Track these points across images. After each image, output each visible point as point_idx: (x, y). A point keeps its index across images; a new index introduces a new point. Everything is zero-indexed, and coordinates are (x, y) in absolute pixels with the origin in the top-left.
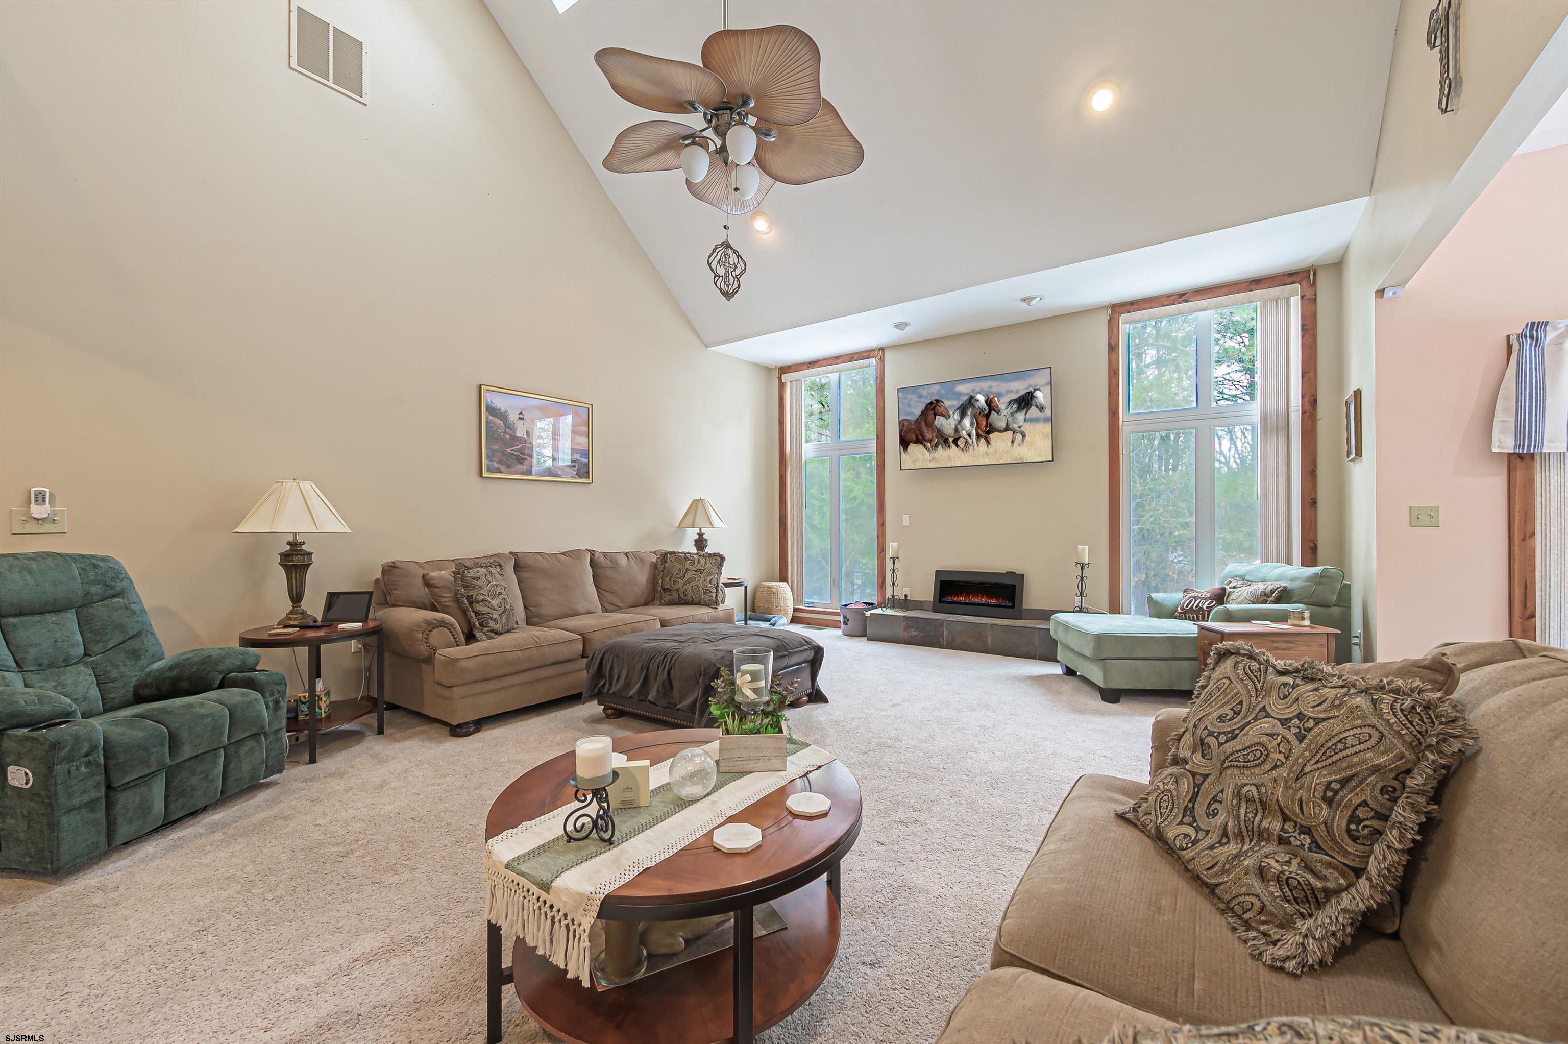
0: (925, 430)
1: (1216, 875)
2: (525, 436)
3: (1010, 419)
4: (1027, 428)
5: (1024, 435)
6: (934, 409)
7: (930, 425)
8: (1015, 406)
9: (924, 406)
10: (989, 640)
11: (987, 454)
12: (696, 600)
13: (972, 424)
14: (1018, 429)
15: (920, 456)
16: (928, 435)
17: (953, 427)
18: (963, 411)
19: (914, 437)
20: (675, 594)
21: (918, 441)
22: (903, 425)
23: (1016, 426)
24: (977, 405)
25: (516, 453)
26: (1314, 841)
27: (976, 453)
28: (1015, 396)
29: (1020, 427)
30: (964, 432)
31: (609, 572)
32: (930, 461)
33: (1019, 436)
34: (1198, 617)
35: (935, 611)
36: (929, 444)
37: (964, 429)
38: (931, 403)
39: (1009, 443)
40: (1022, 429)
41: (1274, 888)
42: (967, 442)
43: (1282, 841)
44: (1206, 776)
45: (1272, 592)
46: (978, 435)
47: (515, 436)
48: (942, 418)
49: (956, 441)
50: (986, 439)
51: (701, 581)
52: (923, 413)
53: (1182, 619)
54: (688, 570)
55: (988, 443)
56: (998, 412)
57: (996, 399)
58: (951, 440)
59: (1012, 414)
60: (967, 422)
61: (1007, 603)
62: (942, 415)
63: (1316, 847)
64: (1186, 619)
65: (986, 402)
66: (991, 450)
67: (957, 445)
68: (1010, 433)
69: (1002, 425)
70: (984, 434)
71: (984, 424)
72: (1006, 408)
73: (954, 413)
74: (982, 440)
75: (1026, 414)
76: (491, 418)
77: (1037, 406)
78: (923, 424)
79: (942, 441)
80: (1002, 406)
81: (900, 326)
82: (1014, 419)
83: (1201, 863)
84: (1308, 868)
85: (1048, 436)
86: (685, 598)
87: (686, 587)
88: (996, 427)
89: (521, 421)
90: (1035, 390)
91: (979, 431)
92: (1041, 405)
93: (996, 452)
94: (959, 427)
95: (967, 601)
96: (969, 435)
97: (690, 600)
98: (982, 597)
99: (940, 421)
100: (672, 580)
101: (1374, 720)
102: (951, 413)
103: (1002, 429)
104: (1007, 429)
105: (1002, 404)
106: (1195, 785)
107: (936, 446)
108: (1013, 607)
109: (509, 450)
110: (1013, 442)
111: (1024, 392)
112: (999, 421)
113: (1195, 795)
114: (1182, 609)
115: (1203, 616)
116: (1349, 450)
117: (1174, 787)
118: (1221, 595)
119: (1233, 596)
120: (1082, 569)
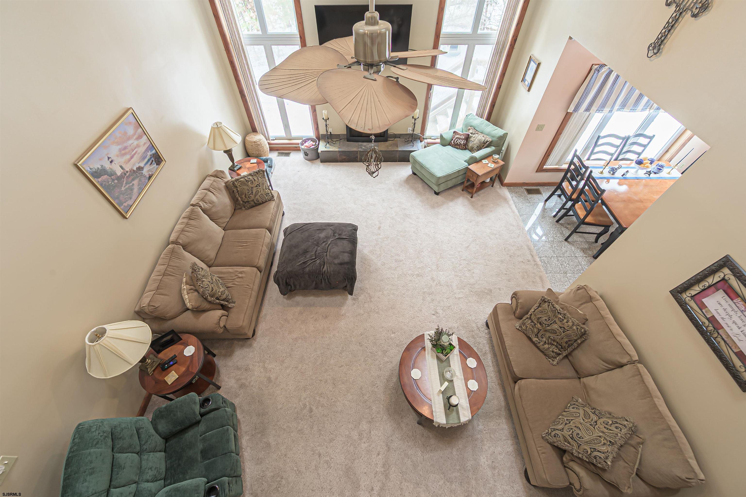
1: (544, 350)
2: (122, 171)
12: (264, 201)
20: (252, 203)
25: (127, 187)
26: (561, 347)
31: (214, 210)
34: (459, 147)
35: (348, 141)
41: (555, 354)
44: (541, 330)
45: (487, 142)
47: (118, 177)
51: (262, 191)
53: (453, 147)
54: (252, 188)
63: (562, 348)
76: (100, 180)
83: (541, 347)
84: (560, 350)
86: (258, 202)
87: (256, 197)
89: (113, 163)
97: (261, 202)
100: (247, 196)
106: (539, 331)
109: (123, 189)
113: (538, 333)
114: (454, 143)
115: (461, 148)
116: (523, 80)
117: (532, 328)
118: (467, 138)
119: (472, 139)
120: (415, 120)
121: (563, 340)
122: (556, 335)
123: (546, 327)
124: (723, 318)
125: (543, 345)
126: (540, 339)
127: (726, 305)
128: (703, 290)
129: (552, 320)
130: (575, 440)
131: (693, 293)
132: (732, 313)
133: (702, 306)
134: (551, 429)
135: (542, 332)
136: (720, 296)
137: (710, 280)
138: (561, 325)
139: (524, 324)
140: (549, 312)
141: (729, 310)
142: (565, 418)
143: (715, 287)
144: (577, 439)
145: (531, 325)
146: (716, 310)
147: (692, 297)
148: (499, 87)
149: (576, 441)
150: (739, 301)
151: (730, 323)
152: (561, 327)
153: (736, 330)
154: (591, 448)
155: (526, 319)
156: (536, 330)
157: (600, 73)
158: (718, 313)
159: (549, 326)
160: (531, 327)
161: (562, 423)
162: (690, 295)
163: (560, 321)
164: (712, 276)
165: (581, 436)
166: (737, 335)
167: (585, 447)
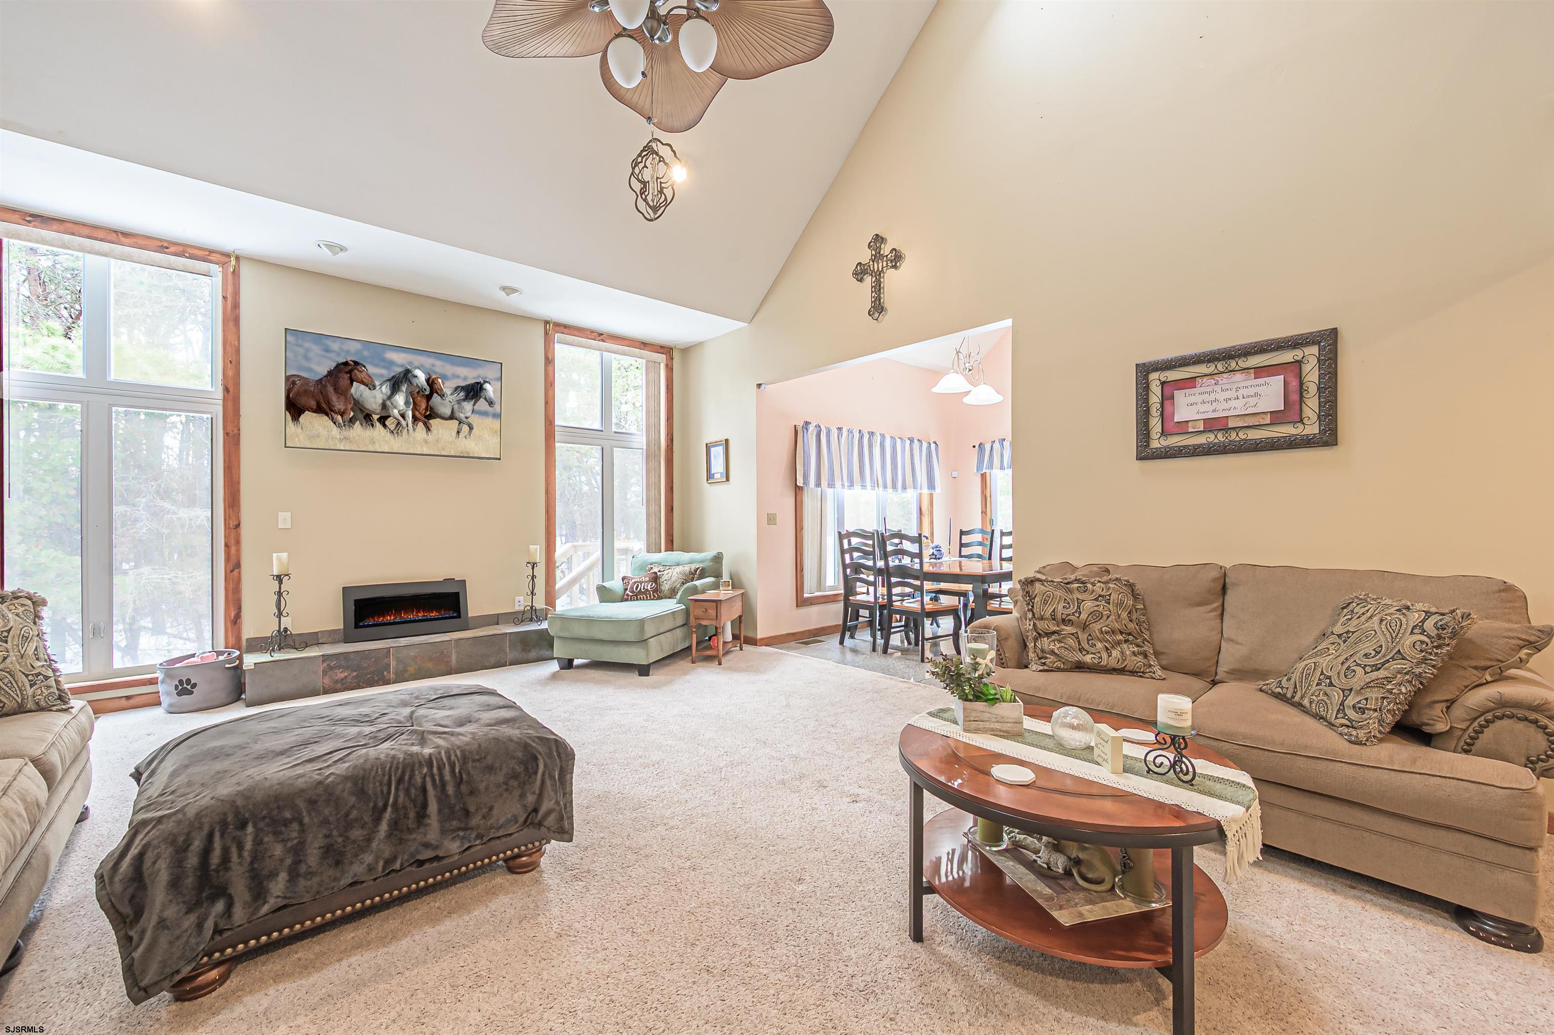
0: (334, 398)
1: (1122, 663)
3: (456, 407)
4: (474, 420)
5: (471, 428)
6: (350, 372)
7: (343, 393)
8: (462, 394)
9: (334, 365)
10: (454, 658)
11: (426, 442)
13: (407, 403)
14: (465, 420)
15: (324, 432)
16: (339, 405)
17: (381, 401)
18: (395, 384)
19: (313, 403)
21: (319, 410)
22: (294, 383)
23: (462, 416)
24: (415, 381)
27: (411, 439)
28: (463, 384)
29: (467, 418)
30: (396, 412)
32: (341, 440)
33: (465, 428)
34: (647, 597)
35: (347, 640)
36: (339, 417)
37: (395, 408)
38: (346, 364)
39: (454, 433)
40: (469, 420)
42: (399, 423)
43: (1126, 641)
45: (696, 571)
46: (415, 419)
48: (362, 387)
49: (383, 420)
50: (425, 424)
52: (330, 373)
53: (635, 600)
55: (428, 429)
56: (442, 396)
57: (440, 380)
58: (376, 417)
59: (459, 402)
60: (400, 399)
61: (451, 614)
62: (362, 383)
63: (1135, 638)
64: (637, 600)
65: (428, 381)
66: (430, 437)
67: (385, 426)
68: (456, 423)
69: (447, 412)
70: (423, 418)
71: (423, 406)
72: (452, 394)
73: (381, 385)
74: (421, 424)
75: (474, 405)
77: (485, 399)
78: (330, 389)
79: (361, 417)
80: (447, 391)
81: (334, 248)
82: (461, 409)
83: (1113, 663)
85: (496, 432)
88: (439, 412)
90: (485, 382)
91: (417, 413)
92: (490, 399)
93: (437, 441)
94: (388, 403)
95: (398, 620)
96: (403, 416)
98: (418, 611)
99: (357, 390)
101: (1122, 591)
102: (377, 383)
103: (446, 416)
104: (452, 417)
105: (447, 388)
106: (1077, 638)
107: (352, 421)
108: (459, 616)
110: (458, 432)
111: (473, 381)
112: (443, 406)
113: (1079, 642)
114: (632, 592)
115: (650, 597)
116: (710, 476)
117: (1063, 645)
118: (655, 578)
119: (665, 577)
120: (533, 569)
121: (1122, 616)
122: (1105, 618)
123: (1078, 617)
124: (1214, 411)
125: (1110, 656)
126: (1092, 650)
127: (1198, 399)
128: (1162, 414)
129: (1073, 600)
130: (1383, 664)
131: (1158, 428)
132: (1212, 397)
133: (1182, 428)
134: (1336, 718)
135: (1083, 637)
136: (1181, 397)
137: (1155, 399)
138: (1093, 597)
139: (1042, 656)
140: (1055, 593)
141: (1206, 397)
142: (1314, 688)
143: (1167, 398)
144: (1380, 659)
145: (1054, 641)
146: (1198, 413)
147: (1164, 433)
148: (670, 509)
149: (1388, 661)
150: (1200, 381)
151: (1226, 406)
152: (1096, 599)
153: (1239, 404)
154: (1412, 633)
155: (1035, 645)
156: (1071, 641)
157: (809, 432)
158: (1204, 412)
159: (1080, 613)
160: (1058, 645)
161: (1326, 694)
162: (1159, 435)
163: (1085, 592)
164: (1150, 393)
165: (1374, 650)
166: (1247, 406)
167: (1407, 642)
